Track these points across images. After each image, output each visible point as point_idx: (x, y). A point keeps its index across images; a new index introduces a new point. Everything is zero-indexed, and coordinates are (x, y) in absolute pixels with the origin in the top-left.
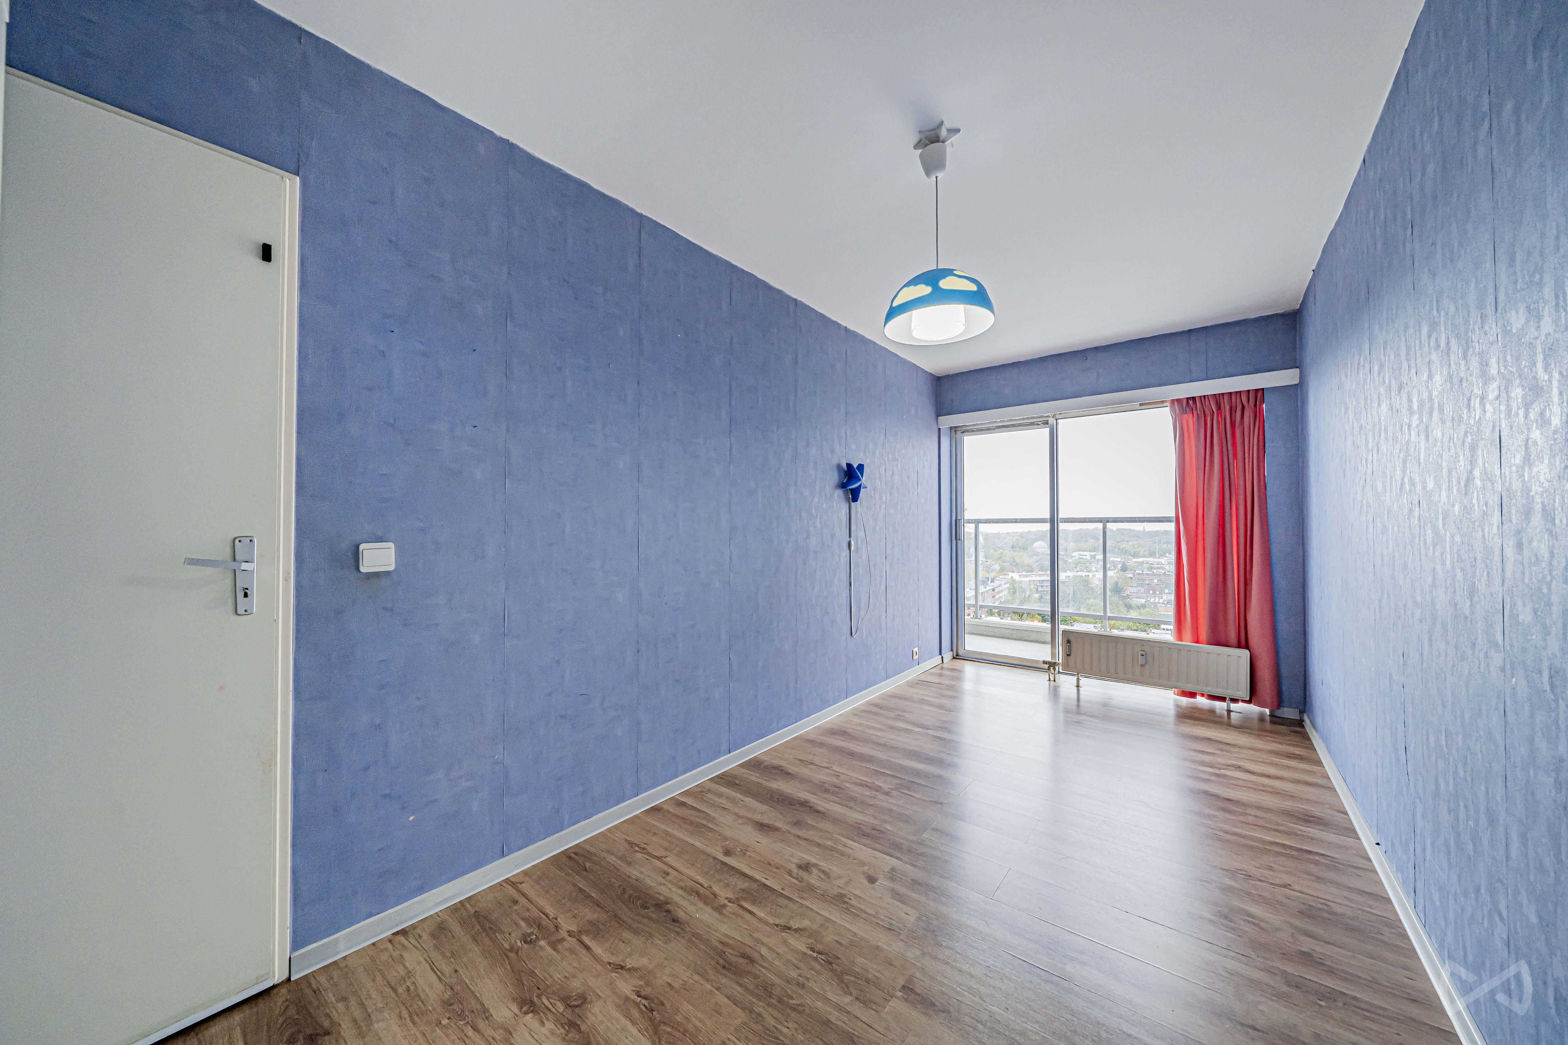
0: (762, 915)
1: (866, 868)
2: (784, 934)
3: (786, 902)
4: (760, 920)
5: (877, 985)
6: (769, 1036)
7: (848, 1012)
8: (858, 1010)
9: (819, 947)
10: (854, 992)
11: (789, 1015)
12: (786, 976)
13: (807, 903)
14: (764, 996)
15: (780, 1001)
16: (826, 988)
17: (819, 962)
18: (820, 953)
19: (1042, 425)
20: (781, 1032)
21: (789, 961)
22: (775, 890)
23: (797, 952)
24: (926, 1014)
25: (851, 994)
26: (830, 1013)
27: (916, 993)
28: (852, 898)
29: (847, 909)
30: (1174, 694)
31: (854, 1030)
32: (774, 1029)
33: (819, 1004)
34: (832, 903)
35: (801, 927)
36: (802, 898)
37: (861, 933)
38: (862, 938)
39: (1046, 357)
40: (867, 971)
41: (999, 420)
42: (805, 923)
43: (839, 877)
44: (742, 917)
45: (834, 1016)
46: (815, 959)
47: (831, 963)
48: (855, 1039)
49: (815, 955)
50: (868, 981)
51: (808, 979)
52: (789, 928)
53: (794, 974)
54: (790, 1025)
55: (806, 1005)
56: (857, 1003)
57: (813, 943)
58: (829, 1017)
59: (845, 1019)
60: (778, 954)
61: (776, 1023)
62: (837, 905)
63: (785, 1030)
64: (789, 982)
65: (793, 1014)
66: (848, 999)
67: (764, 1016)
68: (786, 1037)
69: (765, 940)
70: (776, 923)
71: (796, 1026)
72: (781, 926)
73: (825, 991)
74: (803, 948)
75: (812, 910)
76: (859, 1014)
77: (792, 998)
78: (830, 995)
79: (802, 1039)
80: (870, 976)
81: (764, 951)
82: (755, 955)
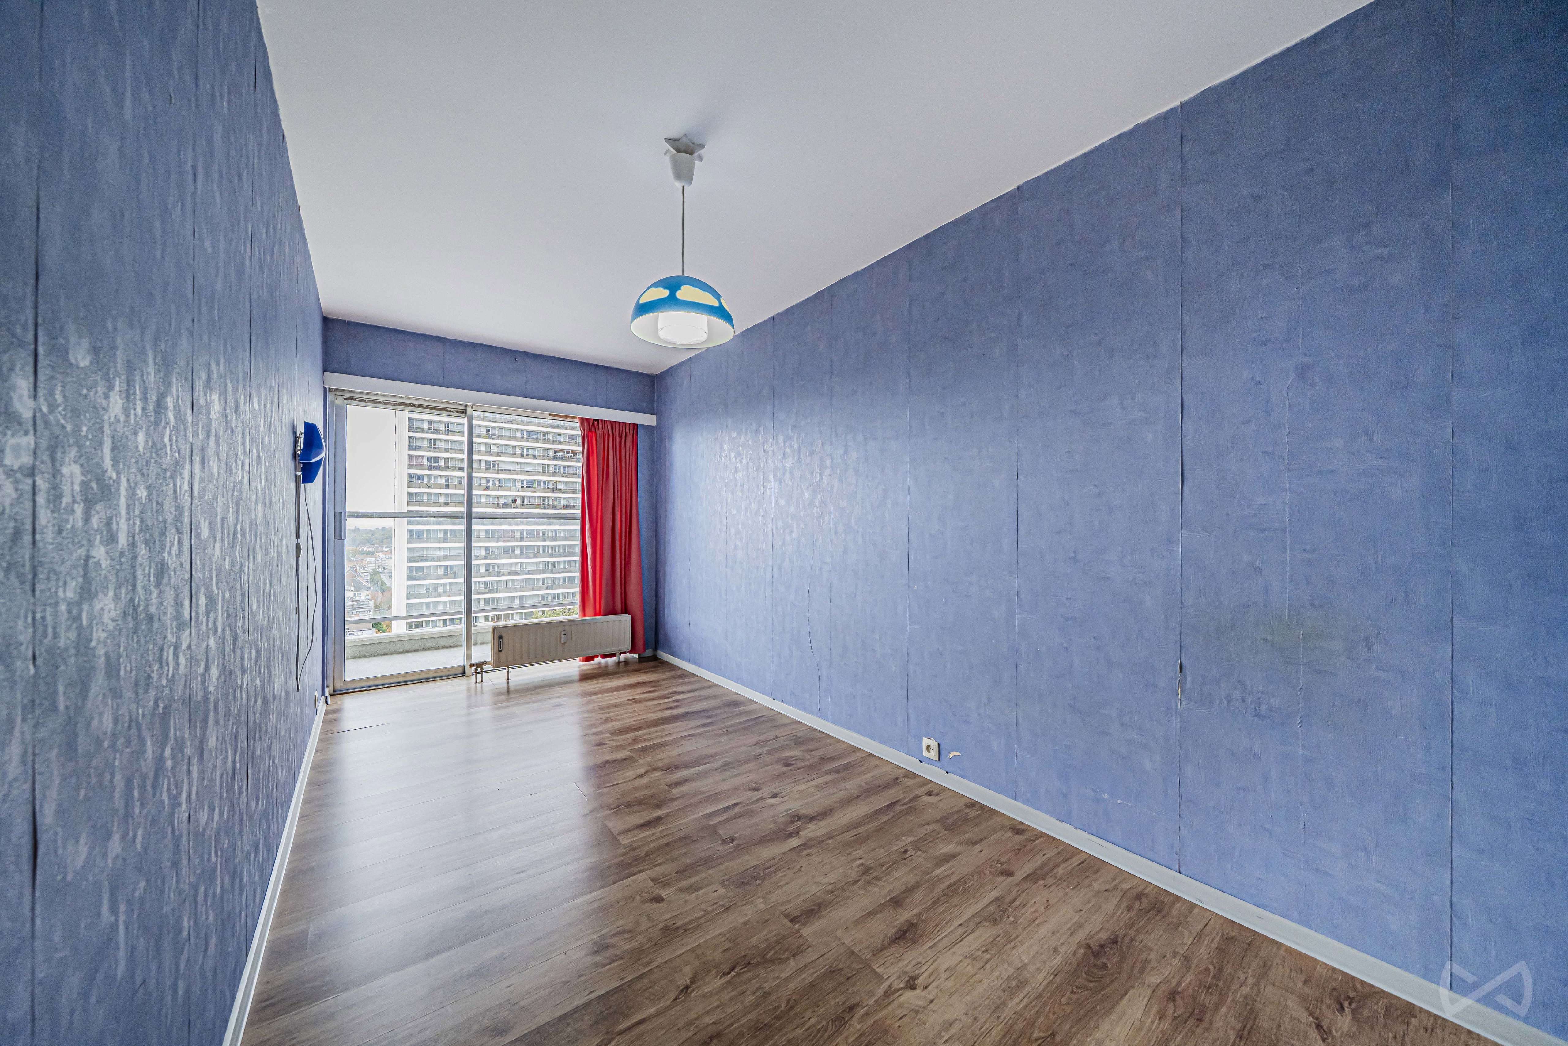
0: (652, 1010)
1: (638, 897)
2: (693, 994)
3: (645, 981)
4: (657, 1014)
5: (785, 937)
6: (814, 1037)
7: (805, 966)
8: (803, 960)
9: (725, 968)
10: (786, 956)
11: (796, 1014)
12: (751, 1005)
13: (660, 961)
14: (768, 1032)
15: (778, 1018)
16: (777, 975)
17: (744, 972)
18: (733, 969)
19: (455, 414)
20: (813, 1026)
21: (732, 998)
22: (618, 987)
23: (722, 989)
24: (820, 917)
25: (788, 959)
26: (804, 979)
27: (799, 916)
28: (674, 922)
29: (686, 930)
30: (580, 661)
31: (824, 967)
32: (809, 1031)
33: (792, 986)
34: (673, 939)
35: (690, 976)
36: (649, 963)
37: (724, 930)
38: (729, 931)
39: (477, 344)
40: (768, 939)
41: (404, 396)
42: (688, 971)
43: (638, 923)
44: (643, 1034)
45: (808, 977)
46: (738, 975)
47: (749, 964)
48: (832, 969)
49: (733, 973)
50: (778, 942)
51: (760, 988)
52: (687, 987)
53: (750, 999)
54: (807, 1016)
55: (790, 997)
56: (798, 957)
57: (717, 972)
58: (807, 981)
59: (811, 970)
60: (718, 1007)
61: (802, 1028)
62: (677, 937)
63: (813, 1021)
64: (758, 1005)
65: (798, 1009)
66: (792, 963)
67: (791, 1037)
68: (819, 1022)
69: (692, 1015)
70: (673, 998)
71: (810, 1011)
72: (680, 995)
73: (778, 977)
74: (720, 982)
75: (670, 960)
76: (808, 960)
77: (778, 1007)
78: (784, 975)
79: (824, 1009)
80: (774, 939)
81: (708, 1020)
82: (711, 1030)
